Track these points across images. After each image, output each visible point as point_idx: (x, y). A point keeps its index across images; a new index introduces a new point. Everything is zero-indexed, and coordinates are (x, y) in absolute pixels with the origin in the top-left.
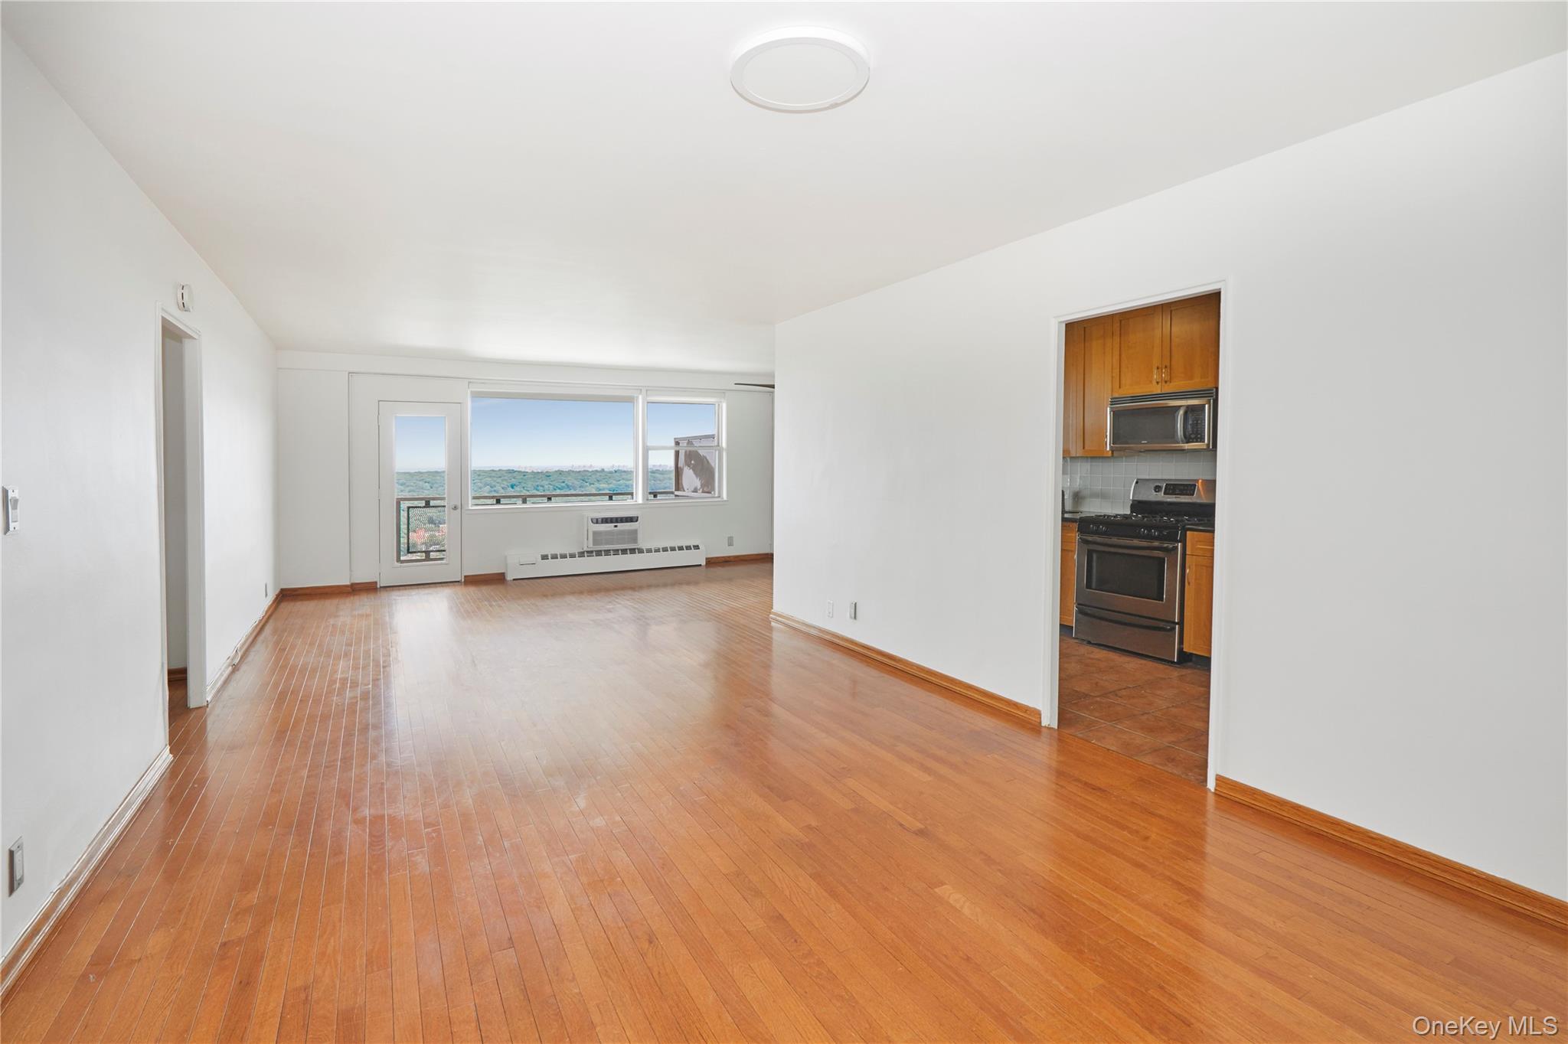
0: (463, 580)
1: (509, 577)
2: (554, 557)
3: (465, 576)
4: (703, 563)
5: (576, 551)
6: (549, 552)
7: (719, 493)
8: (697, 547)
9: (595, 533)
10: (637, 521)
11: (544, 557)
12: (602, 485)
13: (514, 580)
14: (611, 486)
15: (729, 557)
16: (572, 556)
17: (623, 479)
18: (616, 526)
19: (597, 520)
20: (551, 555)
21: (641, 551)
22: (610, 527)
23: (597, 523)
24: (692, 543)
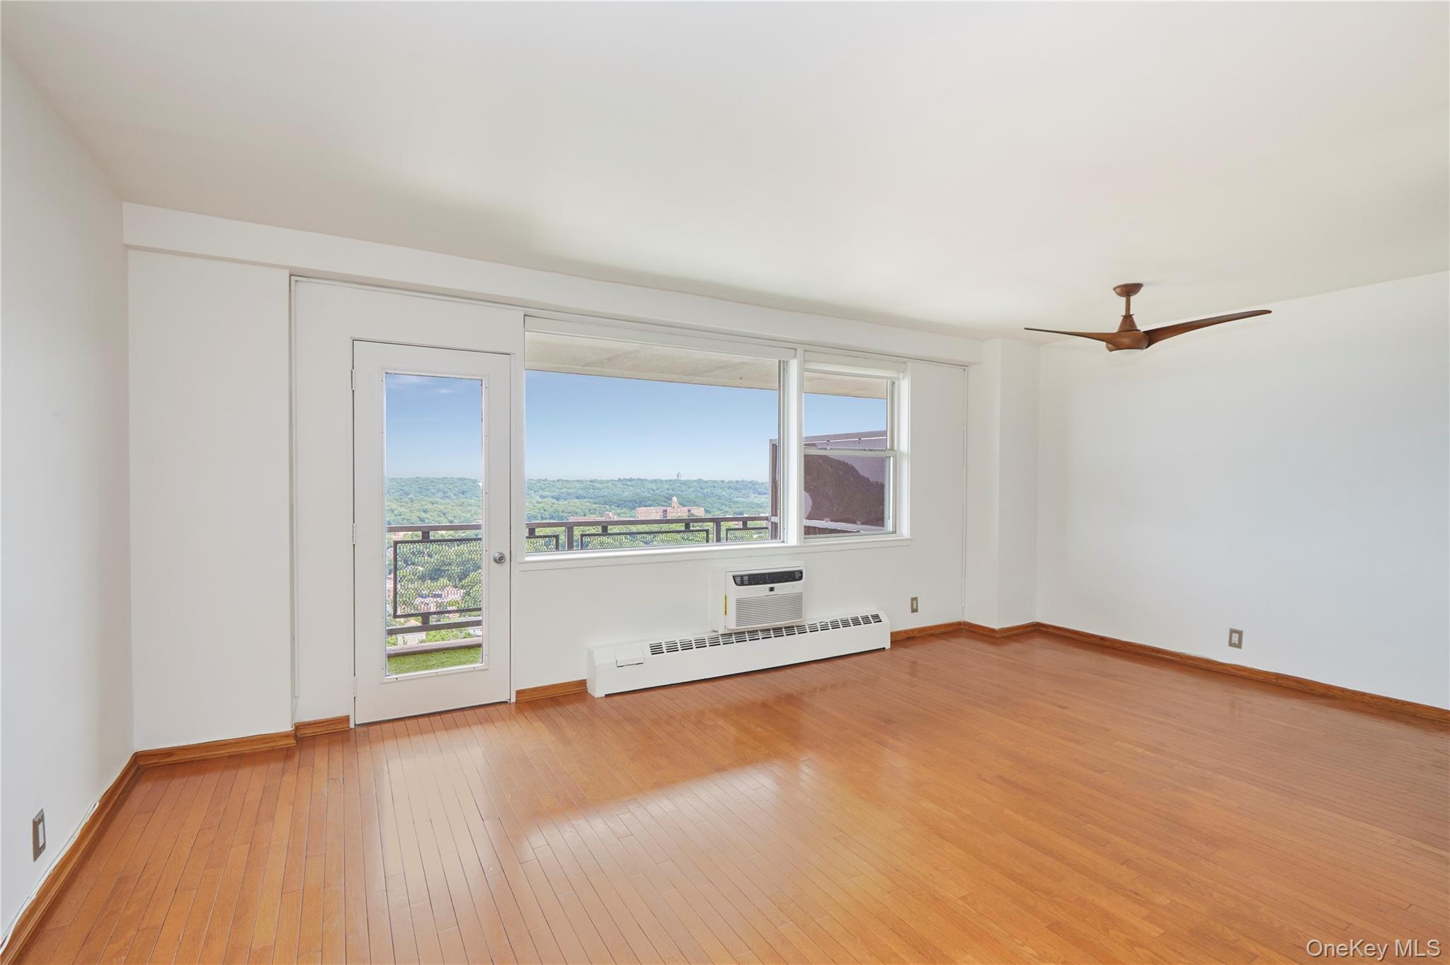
0: (513, 700)
1: (598, 690)
2: (672, 648)
3: (518, 693)
4: (888, 646)
5: (706, 635)
6: (663, 638)
7: (895, 526)
8: (877, 618)
9: (740, 603)
10: (801, 578)
11: (656, 650)
12: (546, 493)
13: (607, 696)
14: (554, 493)
15: (912, 631)
16: (701, 644)
17: (565, 487)
18: (772, 589)
19: (742, 577)
20: (667, 643)
21: (802, 630)
22: (761, 590)
23: (742, 584)
24: (869, 611)
